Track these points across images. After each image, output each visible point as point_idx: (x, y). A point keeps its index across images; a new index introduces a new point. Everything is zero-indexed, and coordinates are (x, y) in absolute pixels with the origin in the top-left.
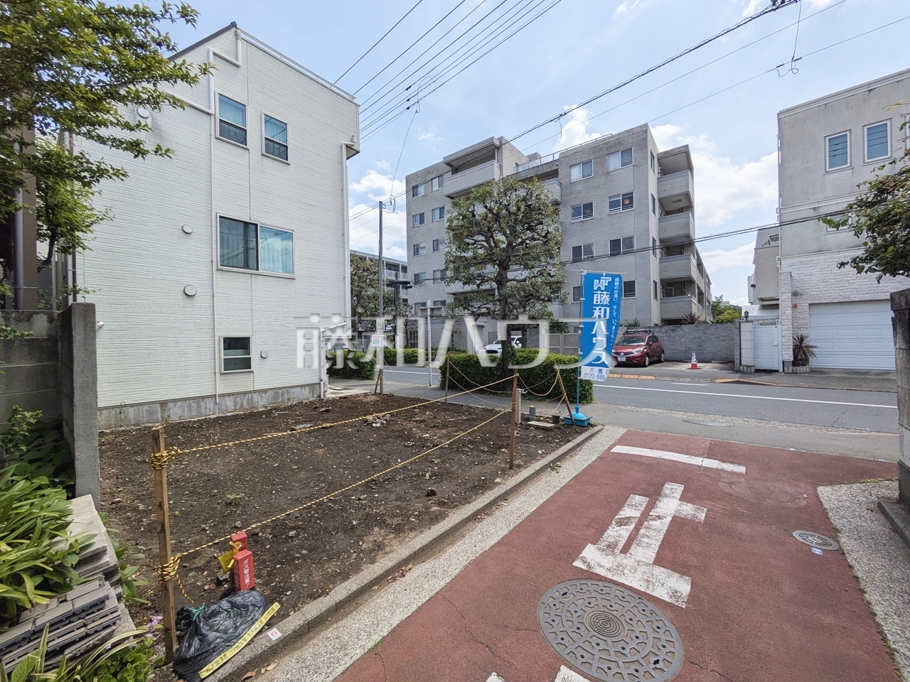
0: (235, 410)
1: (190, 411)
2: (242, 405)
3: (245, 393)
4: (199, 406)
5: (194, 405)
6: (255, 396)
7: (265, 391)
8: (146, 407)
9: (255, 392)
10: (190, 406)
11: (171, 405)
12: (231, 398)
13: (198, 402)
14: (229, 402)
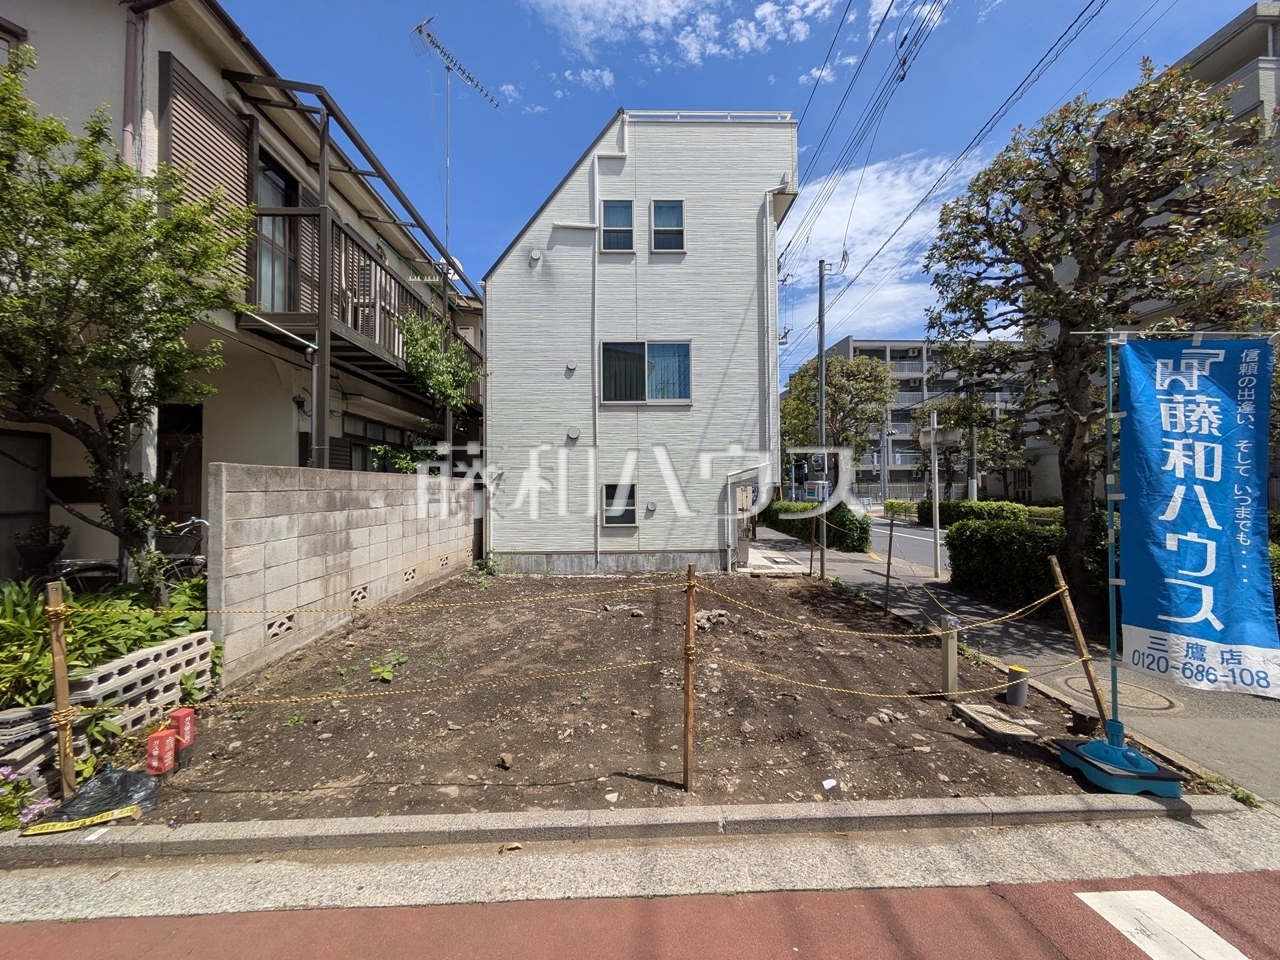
1: (572, 566)
2: (625, 568)
3: (629, 553)
4: (580, 562)
5: (576, 560)
6: (641, 558)
7: (652, 553)
8: (534, 557)
9: (640, 553)
10: (572, 561)
11: (555, 557)
12: (614, 557)
13: (580, 558)
14: (611, 562)
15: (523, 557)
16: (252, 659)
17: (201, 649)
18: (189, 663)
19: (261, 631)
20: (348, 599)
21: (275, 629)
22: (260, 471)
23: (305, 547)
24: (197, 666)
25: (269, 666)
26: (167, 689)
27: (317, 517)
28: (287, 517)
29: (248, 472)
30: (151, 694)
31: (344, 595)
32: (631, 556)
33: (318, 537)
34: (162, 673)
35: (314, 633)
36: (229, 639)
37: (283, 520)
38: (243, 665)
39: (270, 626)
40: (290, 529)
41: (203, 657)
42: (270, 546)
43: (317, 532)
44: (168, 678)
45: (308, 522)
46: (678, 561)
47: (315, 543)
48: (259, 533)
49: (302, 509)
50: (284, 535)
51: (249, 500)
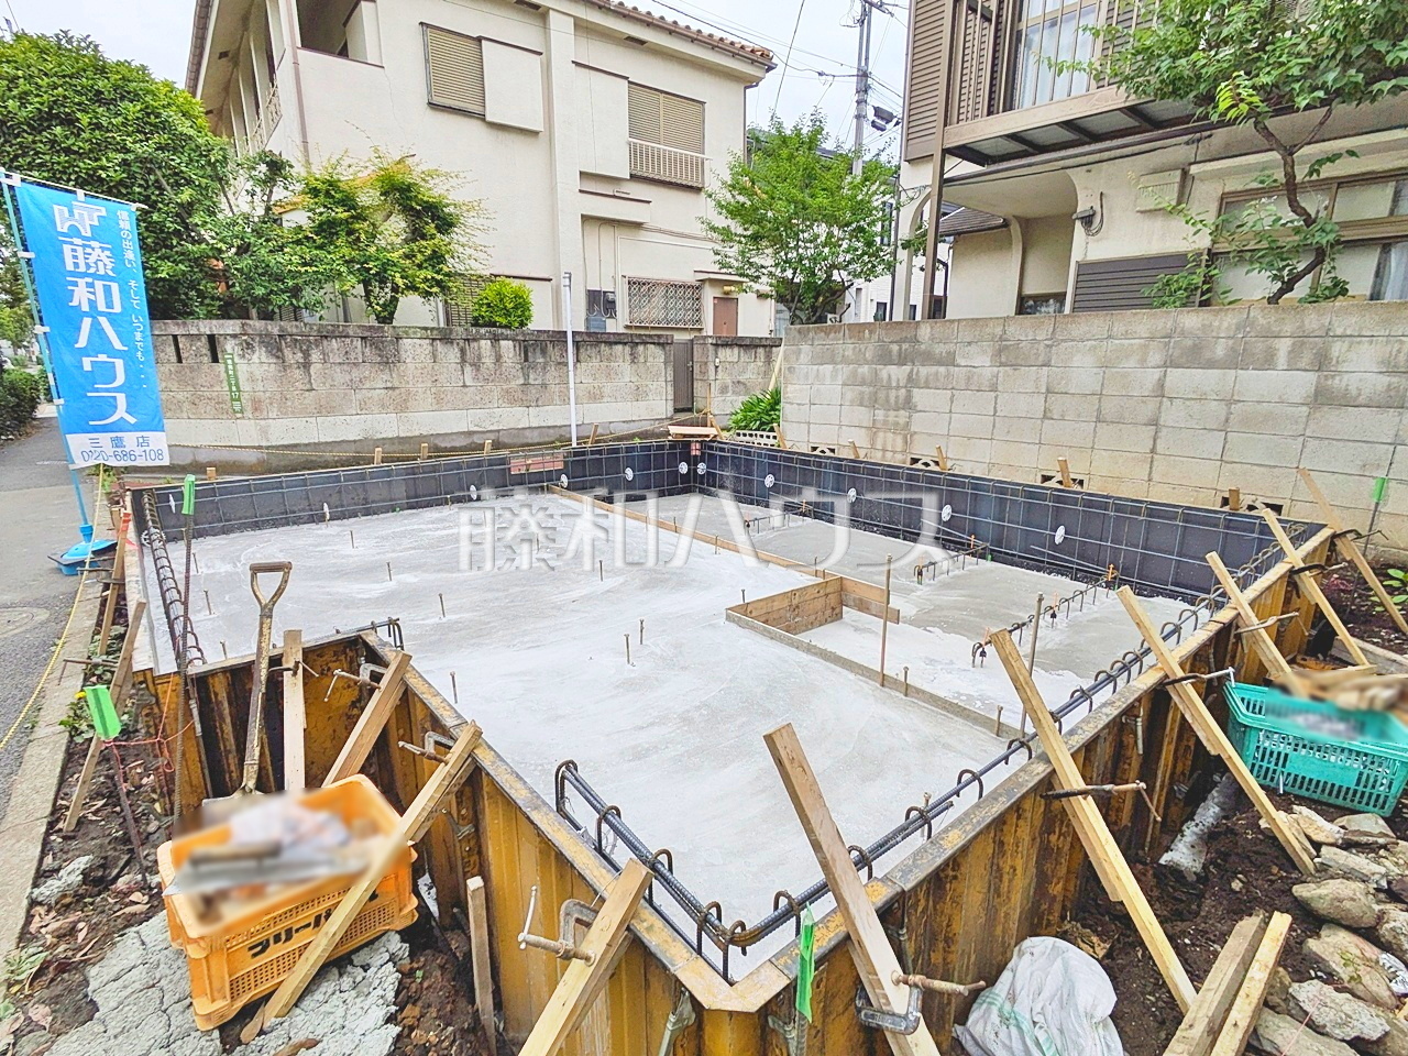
22: (808, 329)
23: (849, 395)
27: (865, 369)
28: (831, 366)
29: (799, 331)
33: (865, 389)
37: (827, 369)
40: (834, 377)
42: (815, 387)
43: (863, 383)
45: (854, 373)
47: (862, 393)
48: (807, 377)
49: (845, 361)
50: (828, 381)
51: (799, 352)
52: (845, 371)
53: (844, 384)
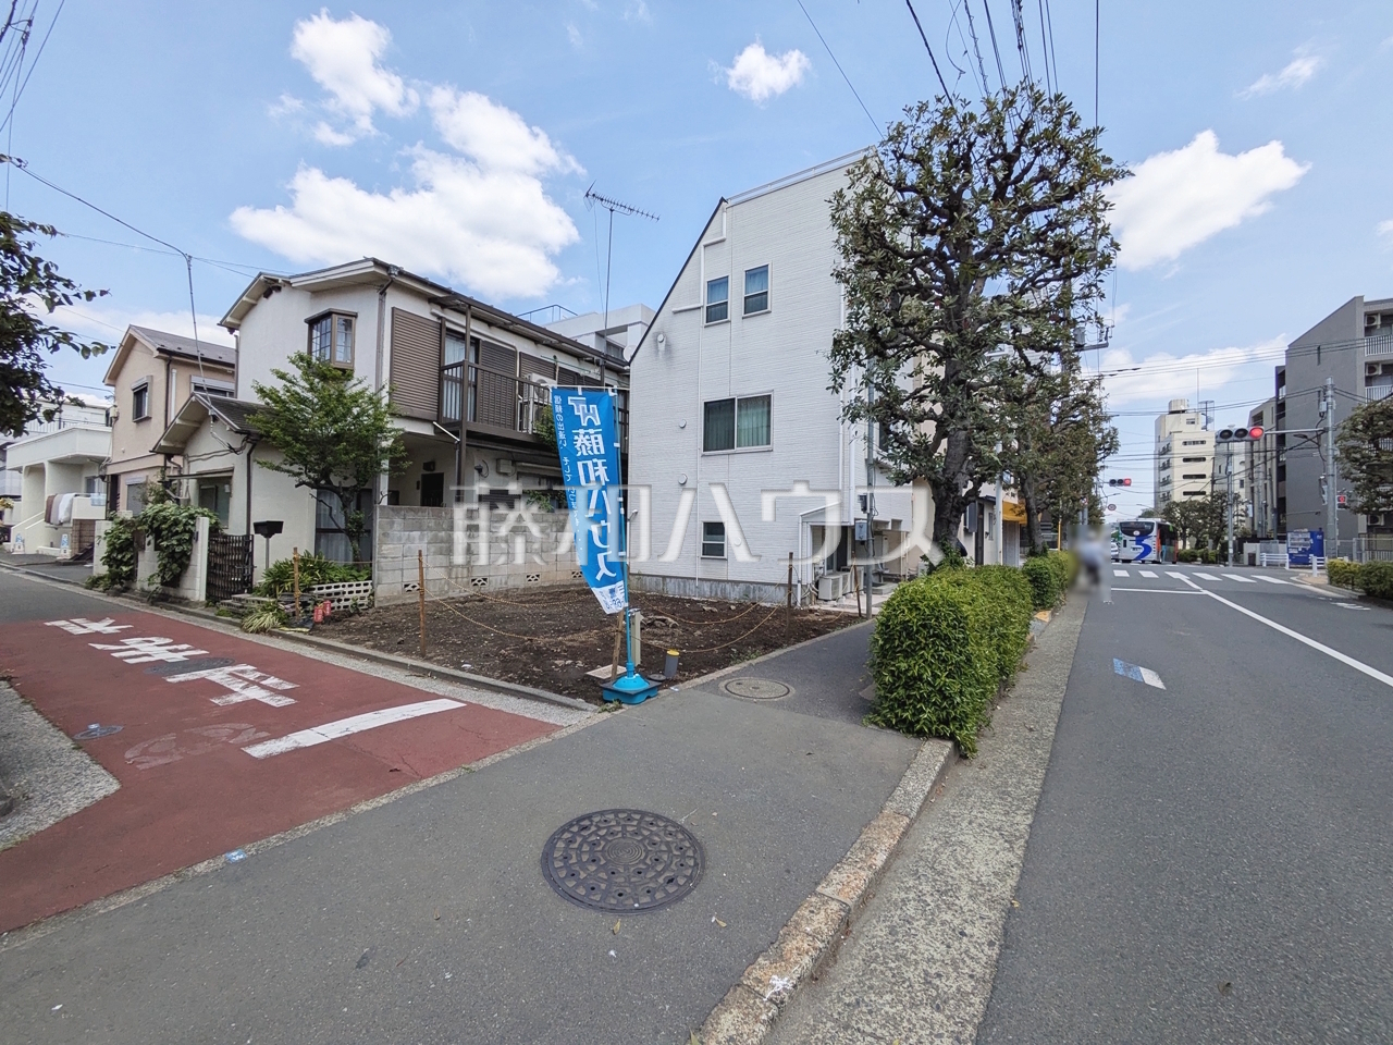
0: (711, 597)
1: (679, 588)
2: (716, 594)
3: (719, 581)
4: (685, 586)
5: (682, 584)
6: (728, 586)
7: (737, 583)
8: (655, 579)
9: (728, 581)
10: (679, 585)
11: (668, 580)
12: (708, 584)
13: (684, 583)
14: (706, 587)
15: (648, 578)
16: (395, 598)
17: (365, 588)
18: (358, 592)
19: (400, 587)
20: (468, 583)
21: (409, 588)
22: (401, 509)
23: (433, 549)
24: (362, 594)
25: (404, 605)
26: (347, 600)
27: (443, 534)
28: (419, 533)
29: (393, 510)
30: (339, 600)
31: (465, 580)
32: (721, 585)
33: (443, 545)
34: (344, 593)
35: (439, 595)
36: (379, 586)
37: (416, 534)
38: (388, 601)
39: (406, 586)
40: (421, 539)
41: (366, 591)
42: (407, 546)
43: (442, 542)
44: (347, 596)
45: (436, 536)
46: (757, 592)
47: (441, 548)
48: (400, 539)
49: (431, 529)
50: (417, 541)
51: (393, 522)
52: (429, 535)
53: (429, 543)
